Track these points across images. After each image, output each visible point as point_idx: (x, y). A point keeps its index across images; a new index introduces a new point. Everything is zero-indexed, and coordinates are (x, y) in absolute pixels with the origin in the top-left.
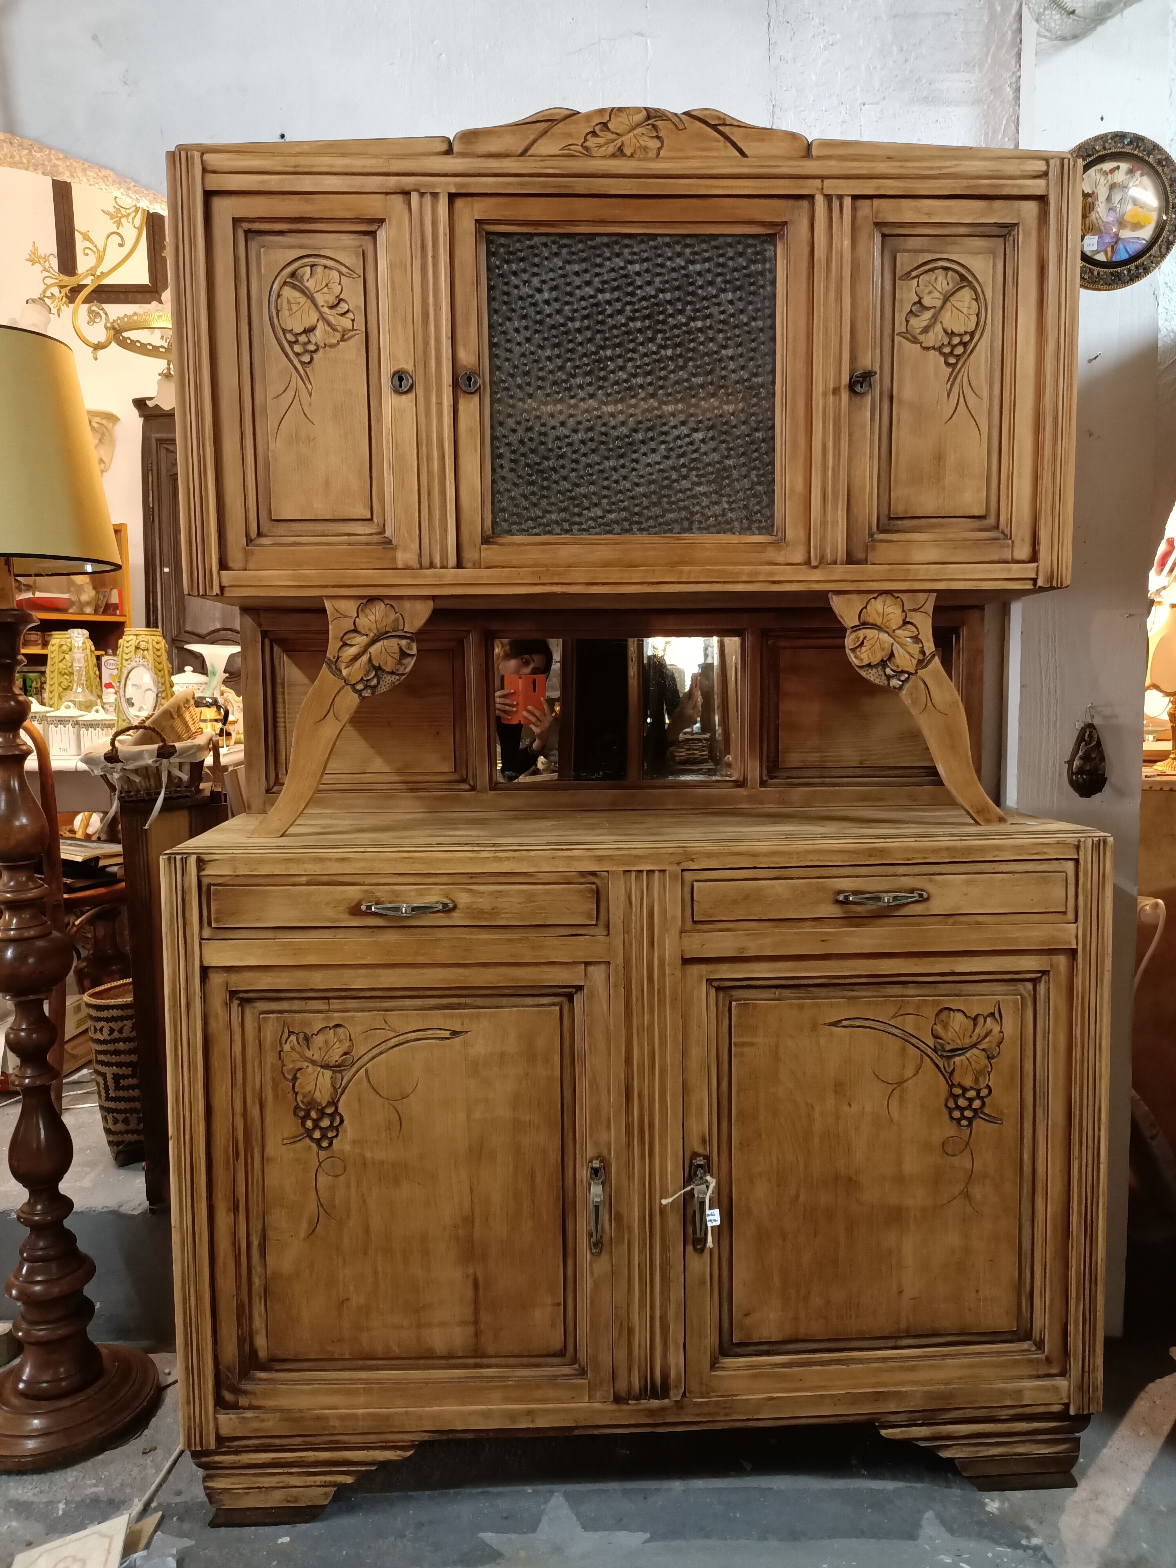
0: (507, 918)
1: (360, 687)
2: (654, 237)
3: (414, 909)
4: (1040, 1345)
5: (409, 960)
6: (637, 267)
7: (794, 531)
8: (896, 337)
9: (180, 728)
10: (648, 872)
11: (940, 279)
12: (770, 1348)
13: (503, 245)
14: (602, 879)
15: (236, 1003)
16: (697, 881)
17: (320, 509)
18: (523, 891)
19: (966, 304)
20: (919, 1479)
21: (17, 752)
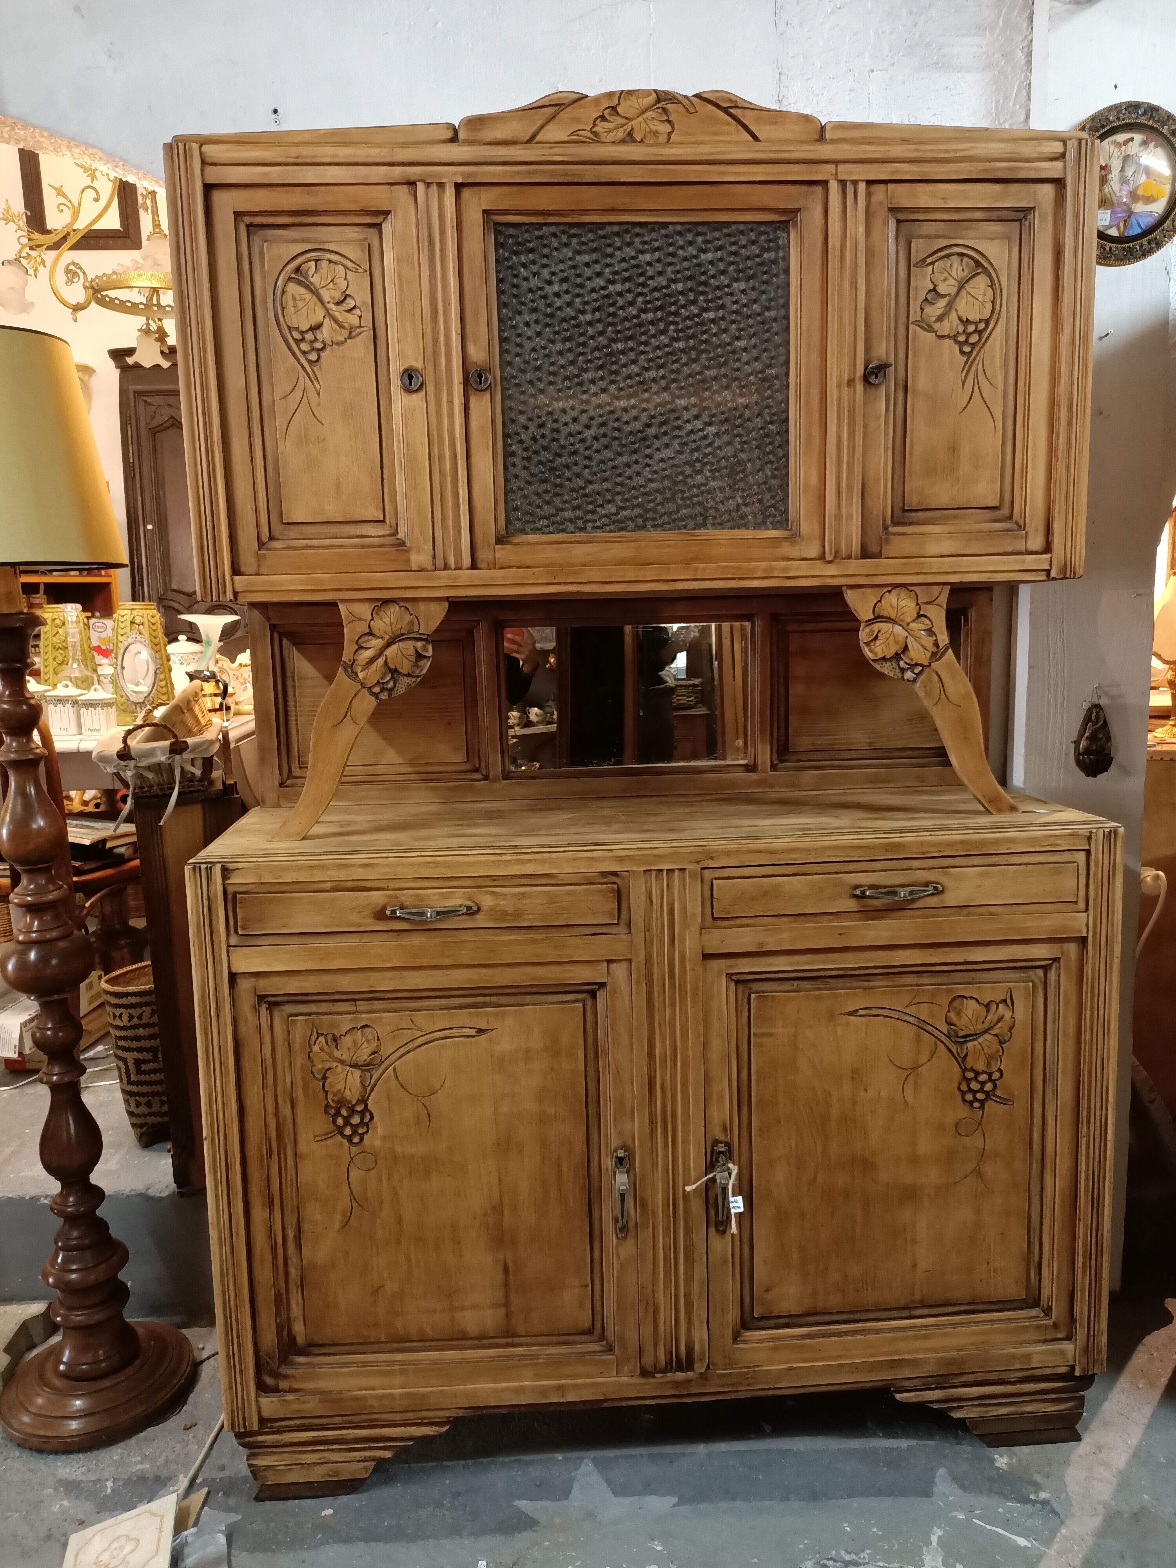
0: (530, 920)
1: (376, 690)
2: (665, 225)
3: (438, 913)
4: (1048, 1312)
5: (435, 962)
6: (648, 257)
7: (808, 527)
8: (911, 327)
9: (190, 722)
10: (668, 870)
11: (955, 265)
12: (790, 1320)
13: (511, 236)
14: (623, 878)
15: (264, 1007)
16: (717, 879)
17: (332, 510)
18: (545, 892)
19: (982, 291)
20: (931, 1437)
21: (31, 757)
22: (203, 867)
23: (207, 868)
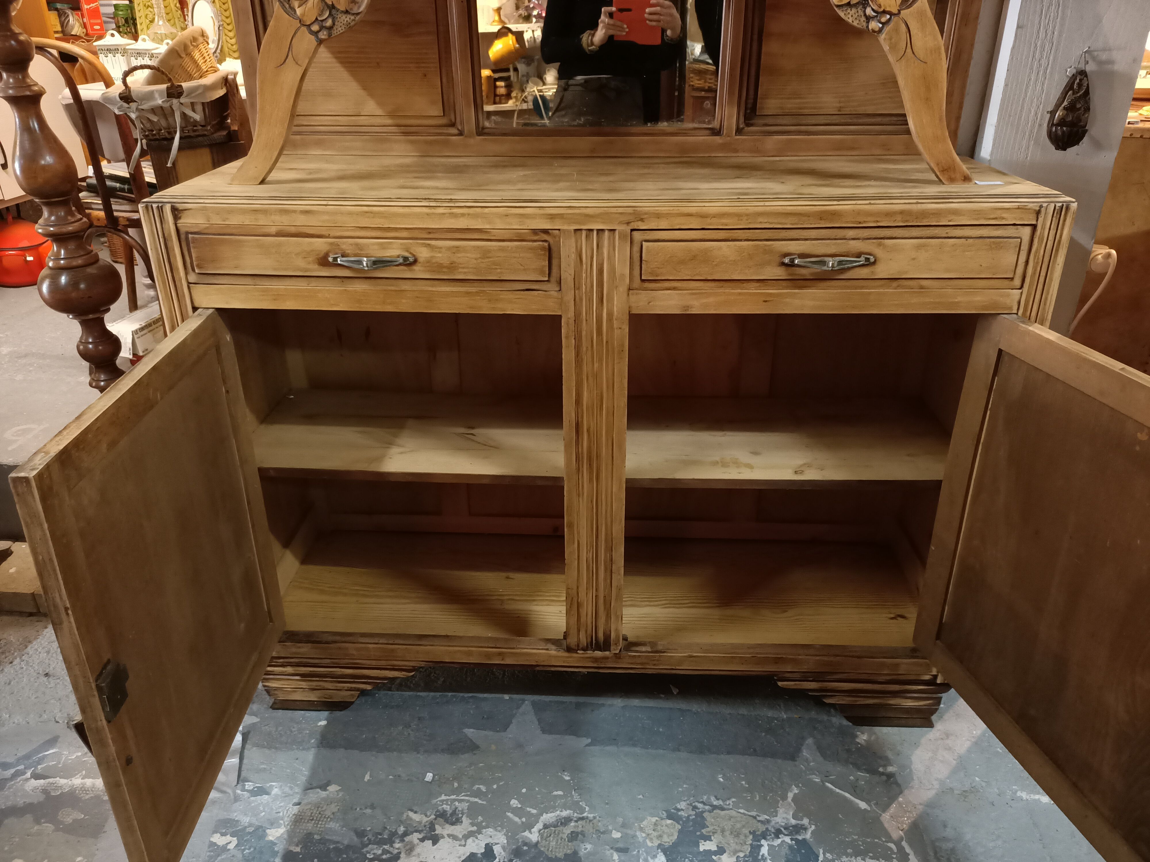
0: (465, 273)
1: (315, 28)
3: (375, 263)
9: (191, 68)
10: (598, 230)
14: (555, 237)
16: (646, 241)
18: (478, 247)
21: (28, 93)
22: (155, 206)
23: (158, 207)
